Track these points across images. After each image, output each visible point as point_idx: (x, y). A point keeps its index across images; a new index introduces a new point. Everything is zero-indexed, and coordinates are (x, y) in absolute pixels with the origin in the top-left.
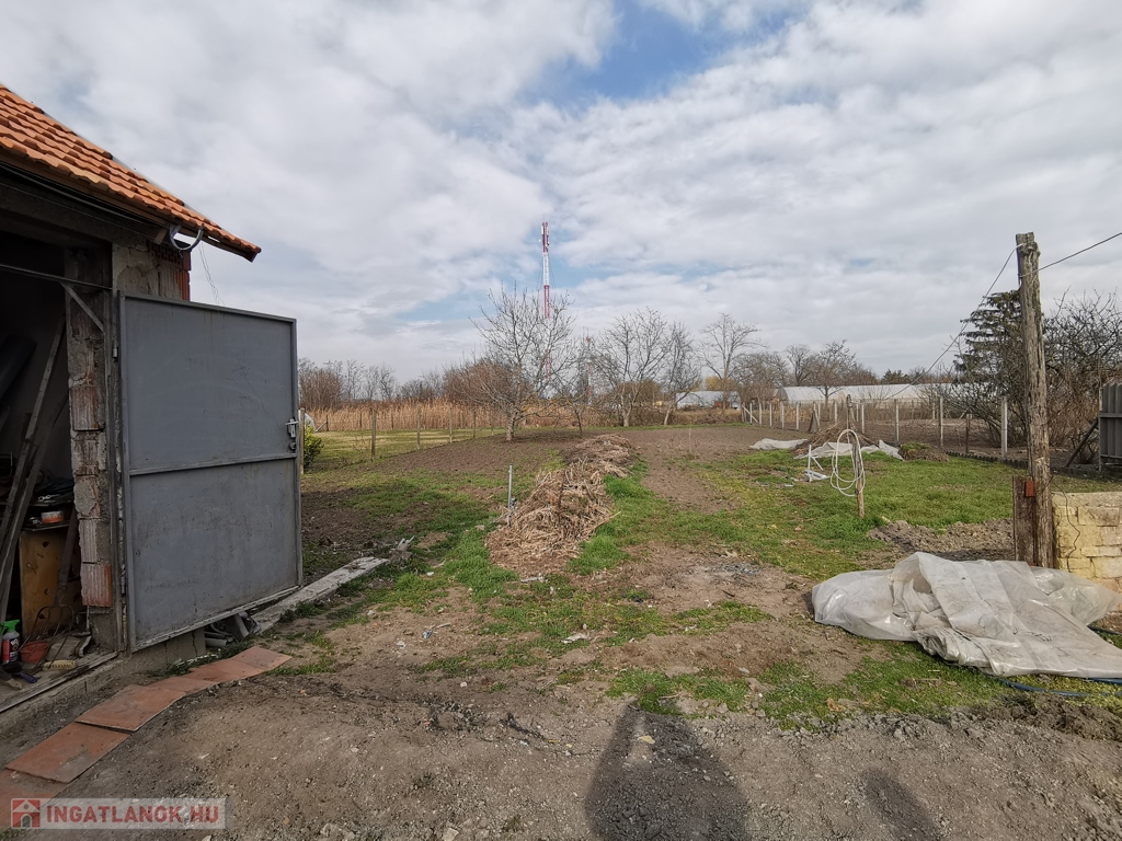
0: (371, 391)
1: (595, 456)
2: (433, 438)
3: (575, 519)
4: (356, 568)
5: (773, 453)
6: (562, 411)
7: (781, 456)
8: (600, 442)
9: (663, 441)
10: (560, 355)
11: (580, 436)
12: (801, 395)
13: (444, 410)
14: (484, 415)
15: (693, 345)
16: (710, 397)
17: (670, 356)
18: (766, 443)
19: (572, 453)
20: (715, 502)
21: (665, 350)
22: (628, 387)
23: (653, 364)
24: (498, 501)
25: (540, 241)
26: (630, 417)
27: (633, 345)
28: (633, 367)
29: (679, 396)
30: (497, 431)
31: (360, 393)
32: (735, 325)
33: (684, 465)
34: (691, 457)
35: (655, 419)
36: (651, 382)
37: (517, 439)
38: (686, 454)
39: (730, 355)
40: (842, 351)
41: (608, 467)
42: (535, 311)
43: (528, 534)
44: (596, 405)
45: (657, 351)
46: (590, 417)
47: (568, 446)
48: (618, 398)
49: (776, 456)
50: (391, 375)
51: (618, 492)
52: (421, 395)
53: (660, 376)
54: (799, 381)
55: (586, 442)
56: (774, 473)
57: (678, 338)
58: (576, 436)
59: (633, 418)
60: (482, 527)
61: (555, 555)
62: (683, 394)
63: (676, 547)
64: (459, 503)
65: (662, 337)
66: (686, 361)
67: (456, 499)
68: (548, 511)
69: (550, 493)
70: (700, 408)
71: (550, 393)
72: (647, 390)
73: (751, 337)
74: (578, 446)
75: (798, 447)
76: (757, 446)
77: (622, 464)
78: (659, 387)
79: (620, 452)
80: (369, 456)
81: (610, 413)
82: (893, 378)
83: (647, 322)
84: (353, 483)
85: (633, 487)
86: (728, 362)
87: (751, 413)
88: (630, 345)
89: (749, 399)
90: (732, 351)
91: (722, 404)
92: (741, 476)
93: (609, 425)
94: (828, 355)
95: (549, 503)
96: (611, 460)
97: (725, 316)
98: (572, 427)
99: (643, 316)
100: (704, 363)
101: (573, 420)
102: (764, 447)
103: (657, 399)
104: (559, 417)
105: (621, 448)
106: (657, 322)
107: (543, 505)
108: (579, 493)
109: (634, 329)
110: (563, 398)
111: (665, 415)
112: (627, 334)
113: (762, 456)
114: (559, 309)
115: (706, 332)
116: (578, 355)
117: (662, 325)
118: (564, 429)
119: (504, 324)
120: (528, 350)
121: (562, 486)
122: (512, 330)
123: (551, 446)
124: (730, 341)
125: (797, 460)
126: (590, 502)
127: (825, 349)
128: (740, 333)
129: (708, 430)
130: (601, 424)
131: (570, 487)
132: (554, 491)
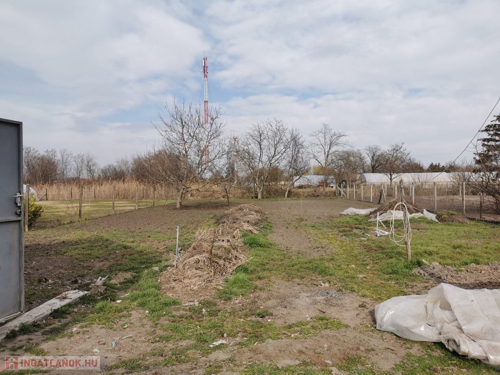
0: (79, 171)
1: (237, 219)
2: (124, 206)
3: (221, 262)
4: (65, 298)
5: (356, 217)
6: (215, 188)
7: (360, 219)
8: (241, 209)
9: (283, 208)
10: (215, 149)
11: (228, 205)
12: (375, 178)
13: (133, 186)
14: (161, 190)
15: (305, 144)
16: (315, 179)
17: (289, 151)
18: (351, 211)
19: (222, 217)
20: (316, 250)
21: (286, 147)
22: (261, 172)
23: (278, 156)
24: (169, 250)
25: (202, 70)
26: (262, 192)
27: (265, 143)
28: (265, 158)
29: (295, 178)
30: (170, 201)
31: (71, 173)
32: (332, 132)
33: (297, 225)
34: (302, 220)
35: (279, 193)
36: (276, 168)
37: (184, 207)
38: (299, 217)
39: (328, 152)
40: (402, 150)
41: (246, 227)
42: (197, 118)
43: (189, 273)
44: (239, 183)
45: (281, 148)
46: (235, 192)
47: (218, 212)
48: (254, 179)
49: (357, 219)
50: (94, 160)
51: (252, 244)
52: (116, 175)
53: (283, 164)
54: (374, 170)
55: (232, 209)
56: (355, 231)
57: (294, 139)
58: (225, 205)
59: (265, 193)
60: (156, 269)
61: (207, 287)
62: (298, 177)
63: (289, 281)
64: (141, 252)
65: (284, 139)
66: (300, 155)
67: (139, 249)
68: (203, 257)
69: (205, 245)
70: (309, 186)
71: (208, 175)
72: (274, 174)
73: (342, 140)
74: (226, 212)
75: (371, 213)
76: (345, 212)
77: (256, 224)
78: (282, 172)
79: (254, 217)
80: (77, 218)
81: (249, 189)
82: (434, 168)
83: (274, 128)
84: (65, 238)
85: (262, 240)
86: (327, 156)
87: (342, 190)
88: (263, 143)
89: (341, 181)
90: (330, 148)
91: (324, 184)
92: (334, 232)
93: (248, 197)
94: (392, 152)
95: (204, 251)
96: (248, 222)
97: (325, 126)
98: (222, 199)
99: (272, 124)
100: (312, 156)
101: (223, 194)
102: (349, 213)
103: (281, 180)
104: (214, 192)
105: (255, 214)
106: (281, 128)
107: (200, 253)
108: (225, 244)
109: (265, 132)
110: (217, 179)
111: (285, 191)
112: (261, 135)
113: (348, 219)
114: (214, 117)
115: (313, 136)
116: (227, 149)
117: (284, 130)
118: (217, 200)
119: (175, 127)
120: (192, 145)
121: (214, 240)
122: (181, 131)
123: (208, 212)
124: (329, 142)
125: (370, 222)
126: (232, 250)
127: (390, 149)
128: (335, 137)
129: (314, 201)
130: (242, 197)
131: (219, 240)
132: (208, 243)
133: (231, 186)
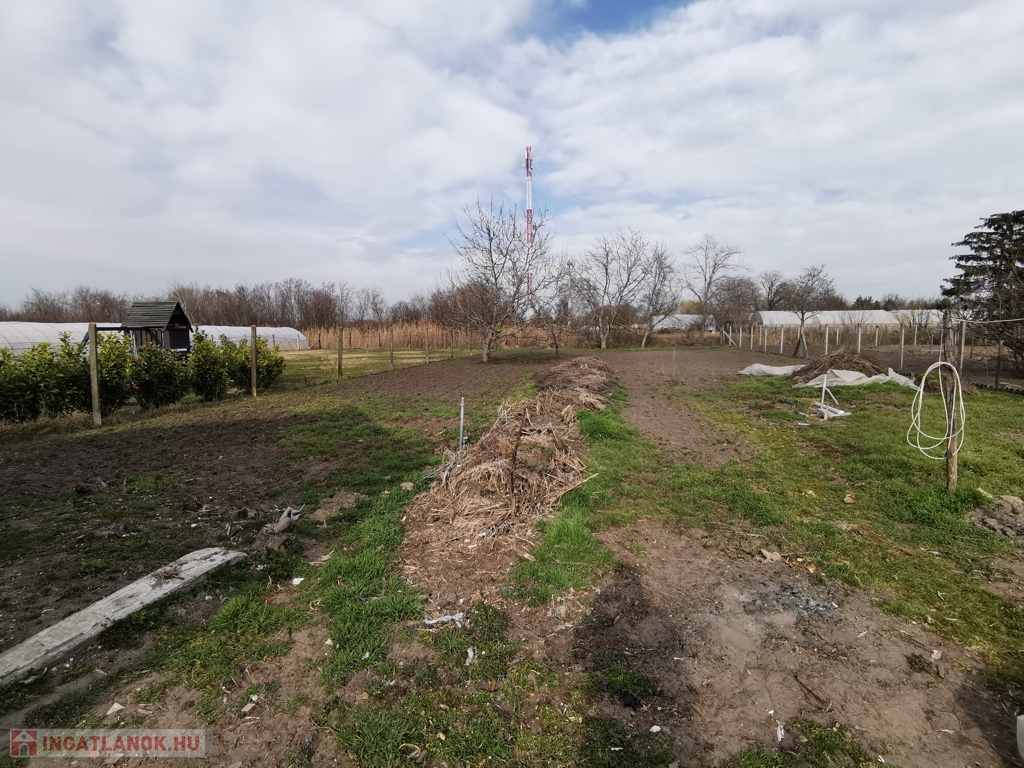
0: (363, 310)
1: (570, 382)
4: (169, 576)
5: (767, 380)
6: (540, 332)
7: (777, 383)
8: (576, 365)
9: (640, 364)
10: (539, 274)
11: (557, 357)
12: (774, 318)
15: (674, 266)
16: (689, 319)
17: (650, 278)
18: (757, 368)
19: (546, 377)
20: (718, 447)
21: (645, 272)
22: (607, 310)
23: (632, 286)
24: (449, 440)
25: (524, 165)
26: (608, 339)
27: (614, 266)
28: (613, 289)
29: (656, 319)
30: (475, 352)
31: (353, 314)
32: (718, 247)
33: (669, 393)
34: (675, 383)
35: (633, 341)
36: (627, 305)
37: (494, 360)
38: (669, 379)
39: (711, 277)
40: (821, 276)
41: (585, 396)
42: (512, 227)
43: (467, 503)
44: (574, 325)
45: (638, 272)
46: (567, 338)
47: (540, 369)
48: (596, 320)
49: (771, 384)
51: (595, 432)
52: (408, 315)
53: (637, 300)
54: (771, 306)
55: (561, 365)
56: (778, 406)
57: (659, 259)
58: (553, 358)
59: (611, 341)
60: (408, 486)
62: (662, 317)
65: (643, 259)
66: (666, 282)
68: (497, 466)
69: (503, 440)
70: (678, 330)
71: (530, 314)
72: (624, 313)
73: (734, 259)
74: (553, 369)
75: (795, 374)
76: (746, 371)
77: (600, 391)
78: (636, 310)
79: (597, 378)
80: (335, 376)
81: (588, 334)
82: (863, 304)
83: (628, 243)
84: (300, 409)
86: (709, 284)
87: (730, 336)
88: (610, 267)
90: (713, 273)
91: (698, 327)
92: (740, 409)
93: (586, 346)
94: (807, 279)
95: (501, 455)
96: (587, 387)
97: (708, 237)
98: (549, 348)
99: (624, 236)
100: (685, 285)
101: (550, 341)
102: (754, 373)
103: (633, 323)
104: (536, 338)
105: (598, 372)
106: (638, 243)
107: (493, 457)
108: (543, 439)
109: (615, 250)
110: (541, 320)
111: (642, 337)
112: (607, 255)
113: (755, 384)
114: (537, 225)
115: (688, 253)
116: (556, 274)
117: (643, 245)
118: (541, 351)
119: (480, 241)
120: (505, 269)
121: (521, 430)
122: (488, 247)
123: (526, 368)
124: (712, 264)
125: (798, 389)
126: (557, 452)
127: (803, 274)
128: (723, 254)
129: (687, 353)
130: (579, 345)
131: (531, 431)
132: (509, 438)
133: (561, 331)
